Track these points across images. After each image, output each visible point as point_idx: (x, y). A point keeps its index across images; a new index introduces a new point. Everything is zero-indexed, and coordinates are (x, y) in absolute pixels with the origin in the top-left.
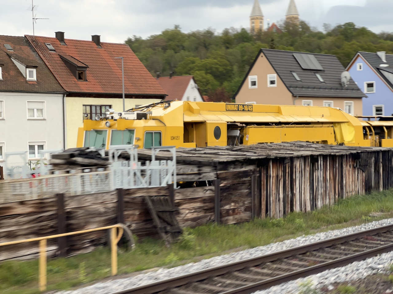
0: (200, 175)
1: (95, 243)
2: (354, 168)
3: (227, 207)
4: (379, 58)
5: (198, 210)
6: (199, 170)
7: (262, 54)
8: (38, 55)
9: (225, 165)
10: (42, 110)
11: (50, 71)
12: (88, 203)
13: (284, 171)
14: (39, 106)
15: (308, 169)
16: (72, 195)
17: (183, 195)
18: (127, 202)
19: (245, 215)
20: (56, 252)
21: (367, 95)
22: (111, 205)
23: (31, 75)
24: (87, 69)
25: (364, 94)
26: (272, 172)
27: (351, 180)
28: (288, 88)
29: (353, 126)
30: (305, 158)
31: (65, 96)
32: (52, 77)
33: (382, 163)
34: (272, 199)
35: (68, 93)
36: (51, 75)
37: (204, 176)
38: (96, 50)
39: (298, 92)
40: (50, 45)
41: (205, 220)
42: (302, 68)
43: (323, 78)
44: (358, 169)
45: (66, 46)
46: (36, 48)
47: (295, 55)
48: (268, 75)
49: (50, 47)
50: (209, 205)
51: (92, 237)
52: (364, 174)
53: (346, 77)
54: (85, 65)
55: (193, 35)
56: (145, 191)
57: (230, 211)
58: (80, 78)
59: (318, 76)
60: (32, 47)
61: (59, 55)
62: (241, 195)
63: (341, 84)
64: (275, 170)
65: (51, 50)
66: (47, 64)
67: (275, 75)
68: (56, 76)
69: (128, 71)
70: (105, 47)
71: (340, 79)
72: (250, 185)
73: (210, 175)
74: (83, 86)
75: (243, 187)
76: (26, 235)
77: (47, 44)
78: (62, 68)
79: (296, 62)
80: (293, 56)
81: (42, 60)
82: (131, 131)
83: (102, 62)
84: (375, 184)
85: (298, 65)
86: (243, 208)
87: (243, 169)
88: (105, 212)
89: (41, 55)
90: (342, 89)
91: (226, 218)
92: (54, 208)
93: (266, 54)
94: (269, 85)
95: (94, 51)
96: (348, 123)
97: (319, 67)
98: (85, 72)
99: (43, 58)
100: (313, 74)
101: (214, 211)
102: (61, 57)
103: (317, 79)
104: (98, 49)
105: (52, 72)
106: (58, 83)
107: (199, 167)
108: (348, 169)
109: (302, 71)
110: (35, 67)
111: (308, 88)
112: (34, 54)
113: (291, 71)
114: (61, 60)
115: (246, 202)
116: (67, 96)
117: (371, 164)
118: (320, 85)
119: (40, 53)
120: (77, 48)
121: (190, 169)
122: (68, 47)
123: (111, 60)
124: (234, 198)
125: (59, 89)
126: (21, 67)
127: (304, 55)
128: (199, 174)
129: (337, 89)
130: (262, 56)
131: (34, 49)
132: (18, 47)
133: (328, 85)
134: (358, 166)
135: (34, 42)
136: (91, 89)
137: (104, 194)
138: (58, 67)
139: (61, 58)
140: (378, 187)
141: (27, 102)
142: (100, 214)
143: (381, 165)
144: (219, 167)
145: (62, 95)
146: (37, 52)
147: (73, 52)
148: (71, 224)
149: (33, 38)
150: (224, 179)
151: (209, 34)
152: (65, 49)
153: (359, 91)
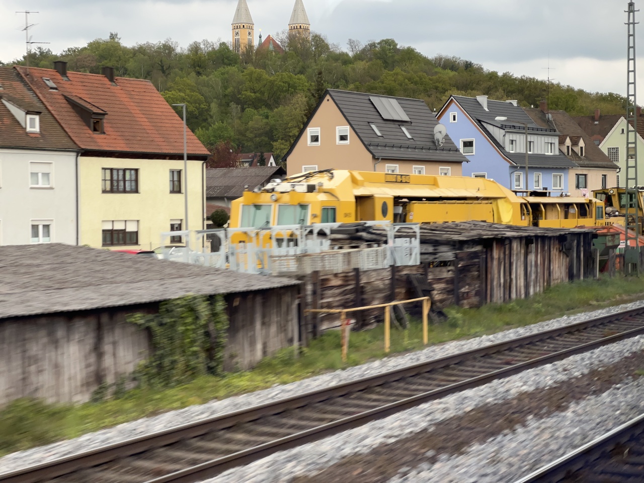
0: (436, 255)
1: (378, 319)
2: (560, 251)
3: (463, 290)
4: (479, 104)
5: (444, 291)
6: (435, 250)
7: (328, 97)
8: (35, 95)
9: (461, 244)
10: (48, 174)
11: (55, 118)
12: (373, 277)
13: (504, 253)
14: (45, 169)
15: (523, 251)
16: (365, 270)
17: (434, 275)
18: (397, 280)
19: (475, 300)
20: (355, 325)
21: (468, 158)
22: (387, 282)
23: (33, 125)
24: (106, 116)
25: (464, 157)
26: (496, 254)
27: (557, 266)
28: (367, 147)
29: (511, 203)
30: (520, 238)
31: (80, 155)
32: (59, 128)
33: (583, 246)
34: (495, 283)
35: (83, 151)
36: (57, 125)
37: (440, 256)
38: (109, 88)
39: (380, 152)
40: (48, 80)
41: (448, 302)
42: (382, 117)
43: (410, 133)
44: (563, 252)
45: (69, 82)
46: (31, 84)
47: (371, 98)
48: (337, 127)
49: (51, 84)
50: (450, 287)
51: (375, 313)
52: (568, 259)
53: (440, 132)
54: (102, 110)
55: (141, 51)
56: (409, 269)
57: (465, 295)
58: (95, 130)
59: (404, 129)
60: (26, 84)
61: (63, 95)
62: (473, 278)
63: (434, 142)
64: (498, 251)
65: (52, 88)
66: (50, 108)
67: (348, 127)
68: (64, 125)
69: (156, 121)
70: (121, 84)
71: (433, 135)
72: (479, 267)
73: (447, 254)
74: (101, 142)
75: (474, 269)
76: (338, 307)
77: (47, 80)
78: (70, 114)
79: (374, 110)
80: (370, 100)
81: (42, 102)
82: (303, 207)
83: (121, 106)
84: (577, 271)
85: (377, 114)
86: (473, 292)
87: (473, 250)
88: (384, 289)
89: (40, 95)
90: (436, 150)
91: (462, 302)
92: (353, 282)
93: (334, 97)
94: (338, 142)
95: (108, 90)
96: (505, 199)
97: (406, 118)
98: (102, 120)
99: (44, 100)
100: (398, 127)
101: (453, 294)
102: (66, 98)
103: (404, 135)
104: (112, 87)
105: (58, 120)
106: (67, 136)
107: (434, 246)
108: (555, 252)
109: (382, 121)
110: (38, 113)
111: (393, 147)
112: (30, 93)
113: (369, 123)
114: (67, 103)
115: (477, 286)
116: (81, 156)
117: (574, 248)
118: (408, 142)
119: (37, 92)
120: (84, 86)
121: (425, 248)
122: (74, 83)
123: (132, 104)
124: (468, 281)
125: (71, 144)
126: (18, 113)
127: (384, 100)
128: (434, 254)
129: (429, 149)
130: (328, 100)
131: (29, 86)
132: (7, 83)
133: (418, 143)
134: (564, 250)
135: (28, 76)
136: (112, 145)
137: (383, 271)
138: (65, 114)
139: (66, 100)
140: (579, 276)
141: (29, 164)
142: (380, 291)
143: (582, 249)
144: (457, 247)
145: (74, 154)
146: (33, 90)
147: (81, 91)
148: (363, 299)
149: (26, 70)
150: (462, 259)
151: (167, 49)
152: (69, 86)
153: (458, 153)
